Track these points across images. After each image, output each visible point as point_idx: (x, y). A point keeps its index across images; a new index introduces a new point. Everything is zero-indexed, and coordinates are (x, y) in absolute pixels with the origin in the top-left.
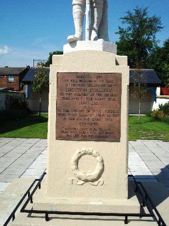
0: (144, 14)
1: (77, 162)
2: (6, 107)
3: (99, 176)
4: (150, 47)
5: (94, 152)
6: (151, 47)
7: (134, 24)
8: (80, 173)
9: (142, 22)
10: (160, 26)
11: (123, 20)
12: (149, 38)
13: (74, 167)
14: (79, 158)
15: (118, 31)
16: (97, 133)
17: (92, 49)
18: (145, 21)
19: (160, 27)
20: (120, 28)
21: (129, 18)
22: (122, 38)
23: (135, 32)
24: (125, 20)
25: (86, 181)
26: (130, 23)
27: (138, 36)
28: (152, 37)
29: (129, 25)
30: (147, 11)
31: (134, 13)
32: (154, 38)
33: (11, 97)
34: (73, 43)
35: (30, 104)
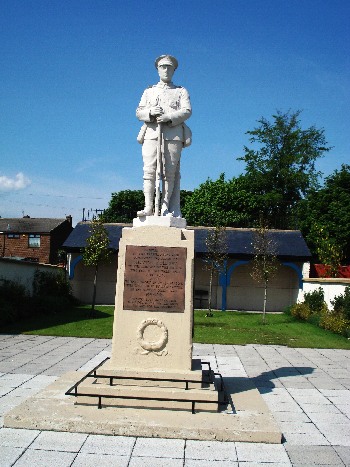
0: (292, 125)
1: (142, 331)
2: (34, 292)
3: (164, 346)
4: (304, 185)
5: (159, 322)
6: (307, 186)
7: (274, 142)
8: (146, 343)
9: (289, 139)
10: (323, 146)
11: (252, 136)
12: (303, 168)
13: (139, 336)
14: (145, 327)
15: (243, 154)
16: (163, 303)
17: (159, 224)
18: (294, 136)
19: (323, 149)
20: (247, 150)
21: (264, 133)
22: (251, 168)
23: (275, 157)
24: (256, 137)
25: (151, 350)
26: (264, 141)
27: (281, 165)
28: (307, 166)
29: (264, 145)
30: (297, 119)
31: (273, 123)
32: (313, 168)
33: (43, 274)
34: (143, 218)
35: (75, 289)
